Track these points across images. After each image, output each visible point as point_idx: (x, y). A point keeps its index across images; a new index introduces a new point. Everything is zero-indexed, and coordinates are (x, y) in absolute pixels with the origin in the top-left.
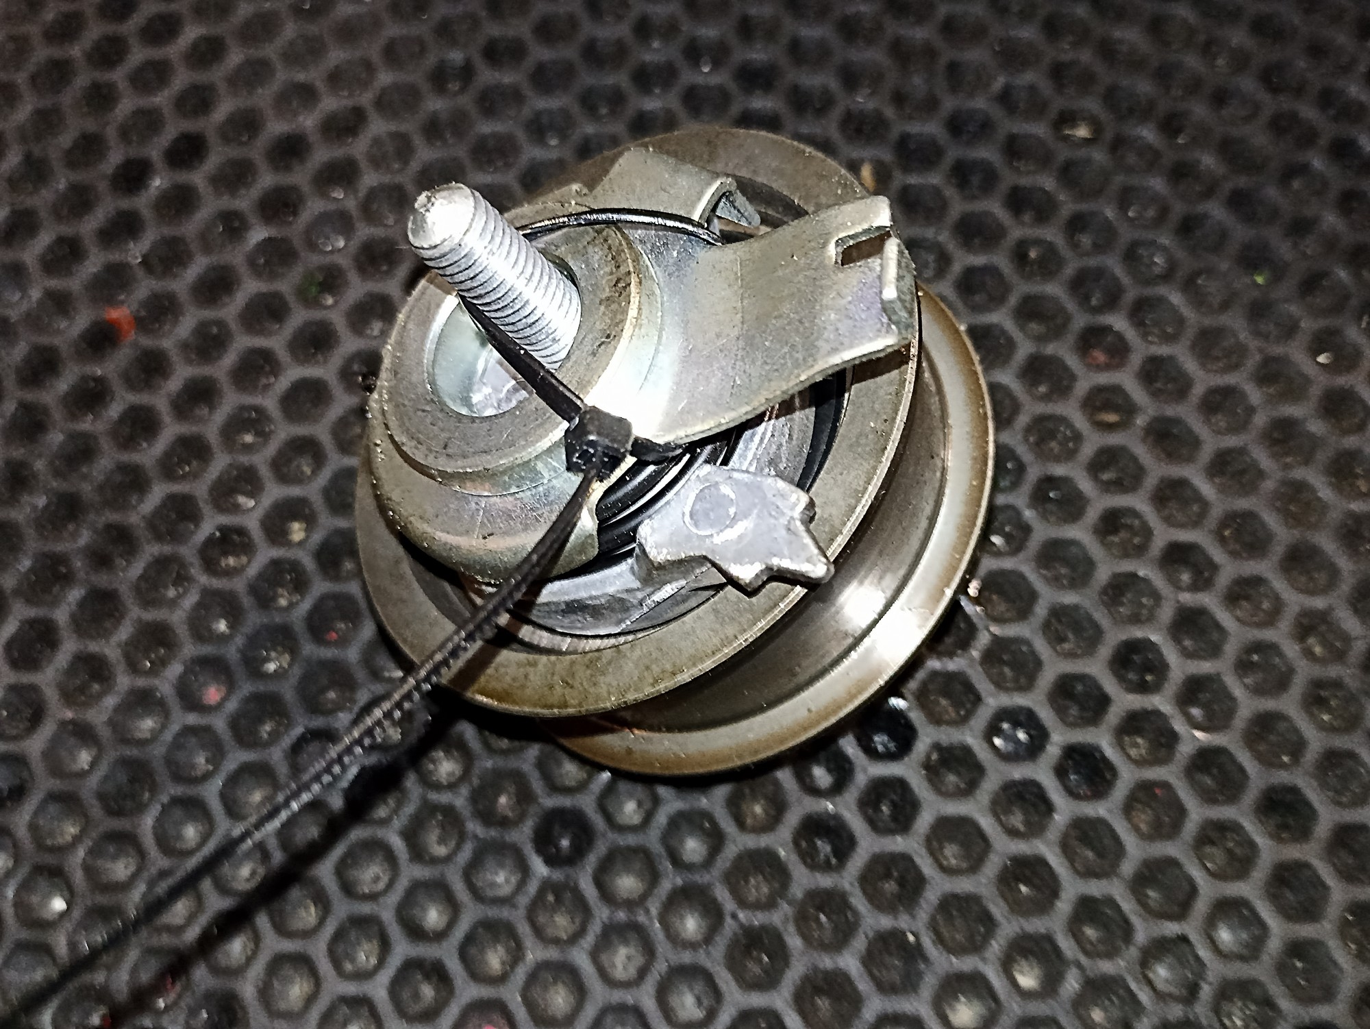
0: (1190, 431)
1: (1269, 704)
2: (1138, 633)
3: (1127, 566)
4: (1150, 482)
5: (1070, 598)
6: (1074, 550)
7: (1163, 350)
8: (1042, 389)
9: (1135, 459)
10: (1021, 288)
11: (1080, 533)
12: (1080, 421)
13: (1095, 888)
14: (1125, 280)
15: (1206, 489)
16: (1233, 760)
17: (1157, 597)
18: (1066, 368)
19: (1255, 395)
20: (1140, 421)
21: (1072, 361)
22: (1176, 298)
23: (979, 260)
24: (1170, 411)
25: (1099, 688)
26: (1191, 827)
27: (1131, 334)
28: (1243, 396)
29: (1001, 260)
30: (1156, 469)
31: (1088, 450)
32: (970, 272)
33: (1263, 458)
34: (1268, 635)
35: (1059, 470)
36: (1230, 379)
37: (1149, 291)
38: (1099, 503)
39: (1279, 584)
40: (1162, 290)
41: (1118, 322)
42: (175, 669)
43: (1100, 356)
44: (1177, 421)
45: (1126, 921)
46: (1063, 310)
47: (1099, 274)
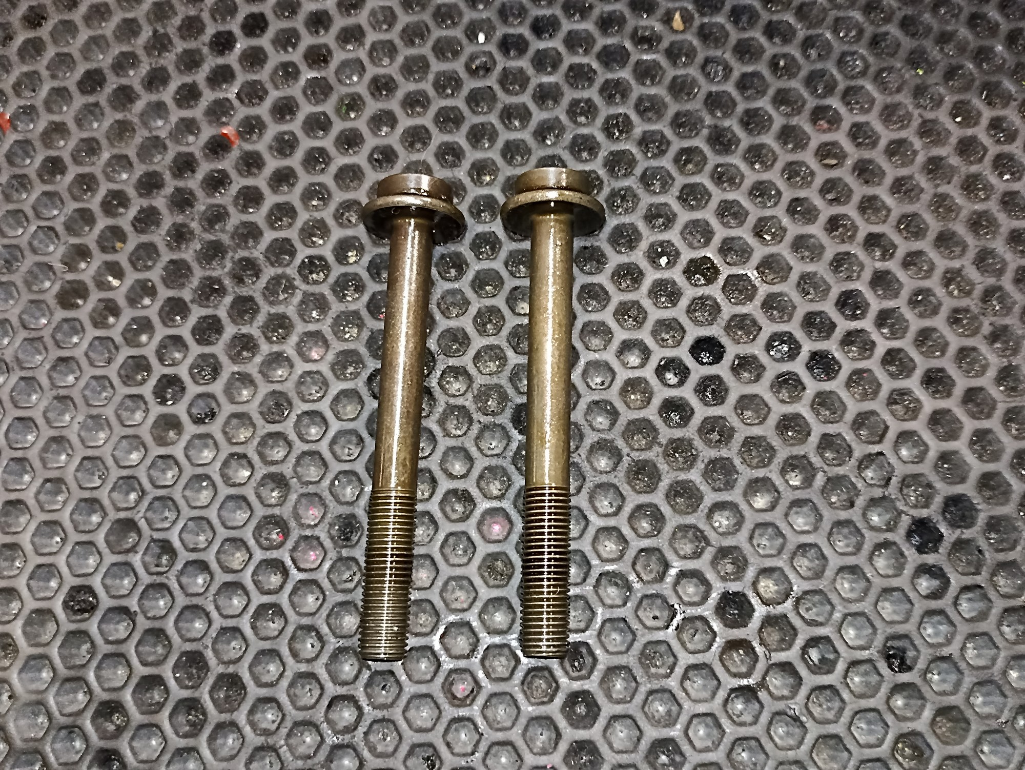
0: (880, 168)
1: (927, 323)
2: (851, 286)
3: (844, 248)
4: (856, 199)
5: (810, 268)
6: (812, 240)
7: (861, 119)
8: (790, 146)
9: (846, 185)
10: (775, 84)
11: (816, 230)
12: (813, 164)
13: (831, 429)
14: (838, 77)
15: (889, 200)
16: (907, 356)
17: (862, 266)
18: (805, 133)
19: (917, 144)
20: (849, 162)
21: (808, 128)
22: (869, 87)
23: (749, 69)
24: (867, 154)
25: (830, 319)
26: (884, 393)
27: (842, 110)
28: (911, 144)
29: (762, 68)
30: (859, 190)
31: (818, 181)
32: (744, 76)
33: (922, 181)
34: (926, 284)
35: (802, 194)
36: (903, 134)
37: (853, 83)
38: (826, 211)
39: (933, 255)
40: (860, 82)
41: (834, 102)
42: (294, 339)
43: (823, 124)
44: (870, 161)
45: (849, 446)
46: (801, 96)
47: (822, 73)
